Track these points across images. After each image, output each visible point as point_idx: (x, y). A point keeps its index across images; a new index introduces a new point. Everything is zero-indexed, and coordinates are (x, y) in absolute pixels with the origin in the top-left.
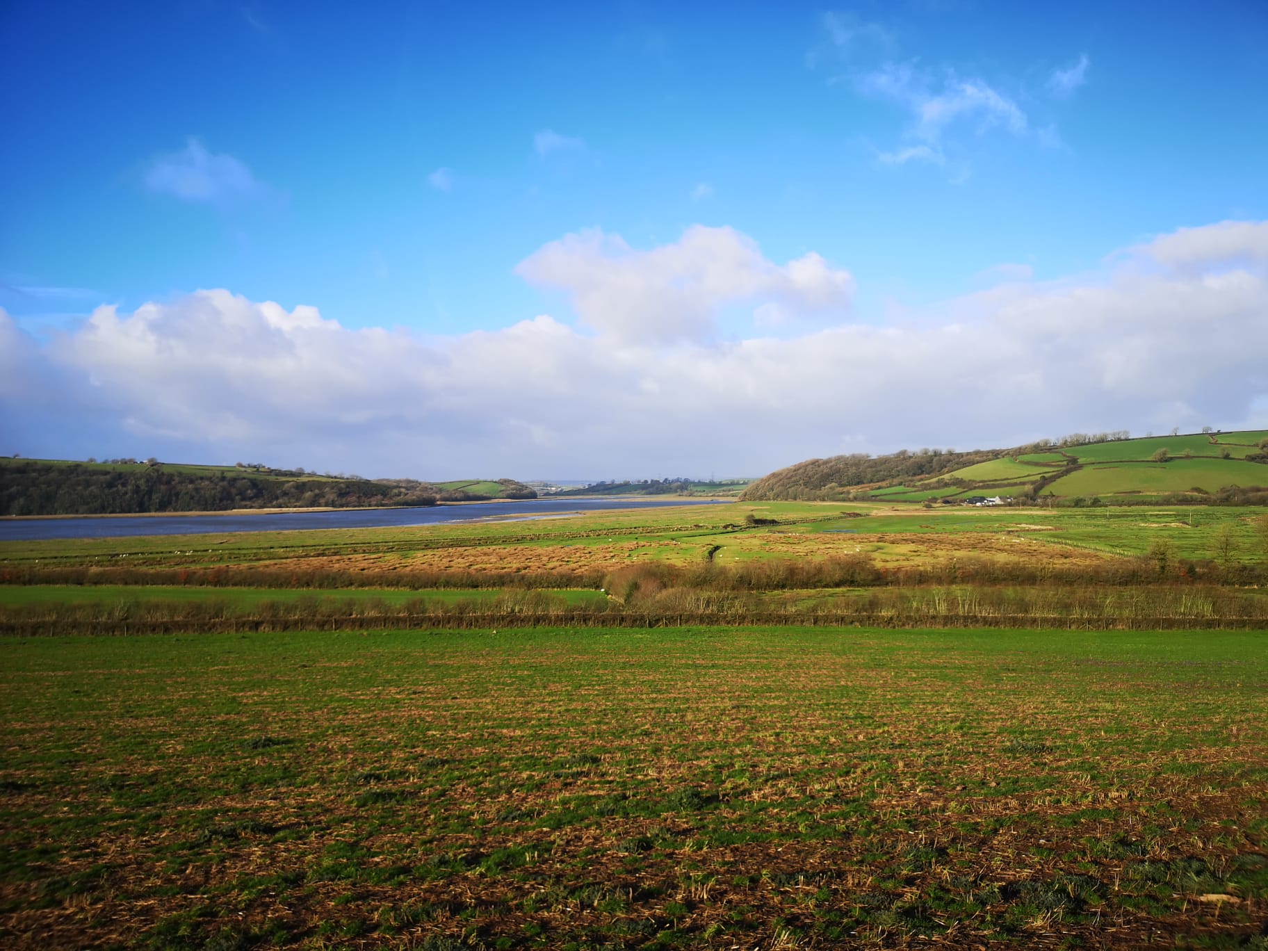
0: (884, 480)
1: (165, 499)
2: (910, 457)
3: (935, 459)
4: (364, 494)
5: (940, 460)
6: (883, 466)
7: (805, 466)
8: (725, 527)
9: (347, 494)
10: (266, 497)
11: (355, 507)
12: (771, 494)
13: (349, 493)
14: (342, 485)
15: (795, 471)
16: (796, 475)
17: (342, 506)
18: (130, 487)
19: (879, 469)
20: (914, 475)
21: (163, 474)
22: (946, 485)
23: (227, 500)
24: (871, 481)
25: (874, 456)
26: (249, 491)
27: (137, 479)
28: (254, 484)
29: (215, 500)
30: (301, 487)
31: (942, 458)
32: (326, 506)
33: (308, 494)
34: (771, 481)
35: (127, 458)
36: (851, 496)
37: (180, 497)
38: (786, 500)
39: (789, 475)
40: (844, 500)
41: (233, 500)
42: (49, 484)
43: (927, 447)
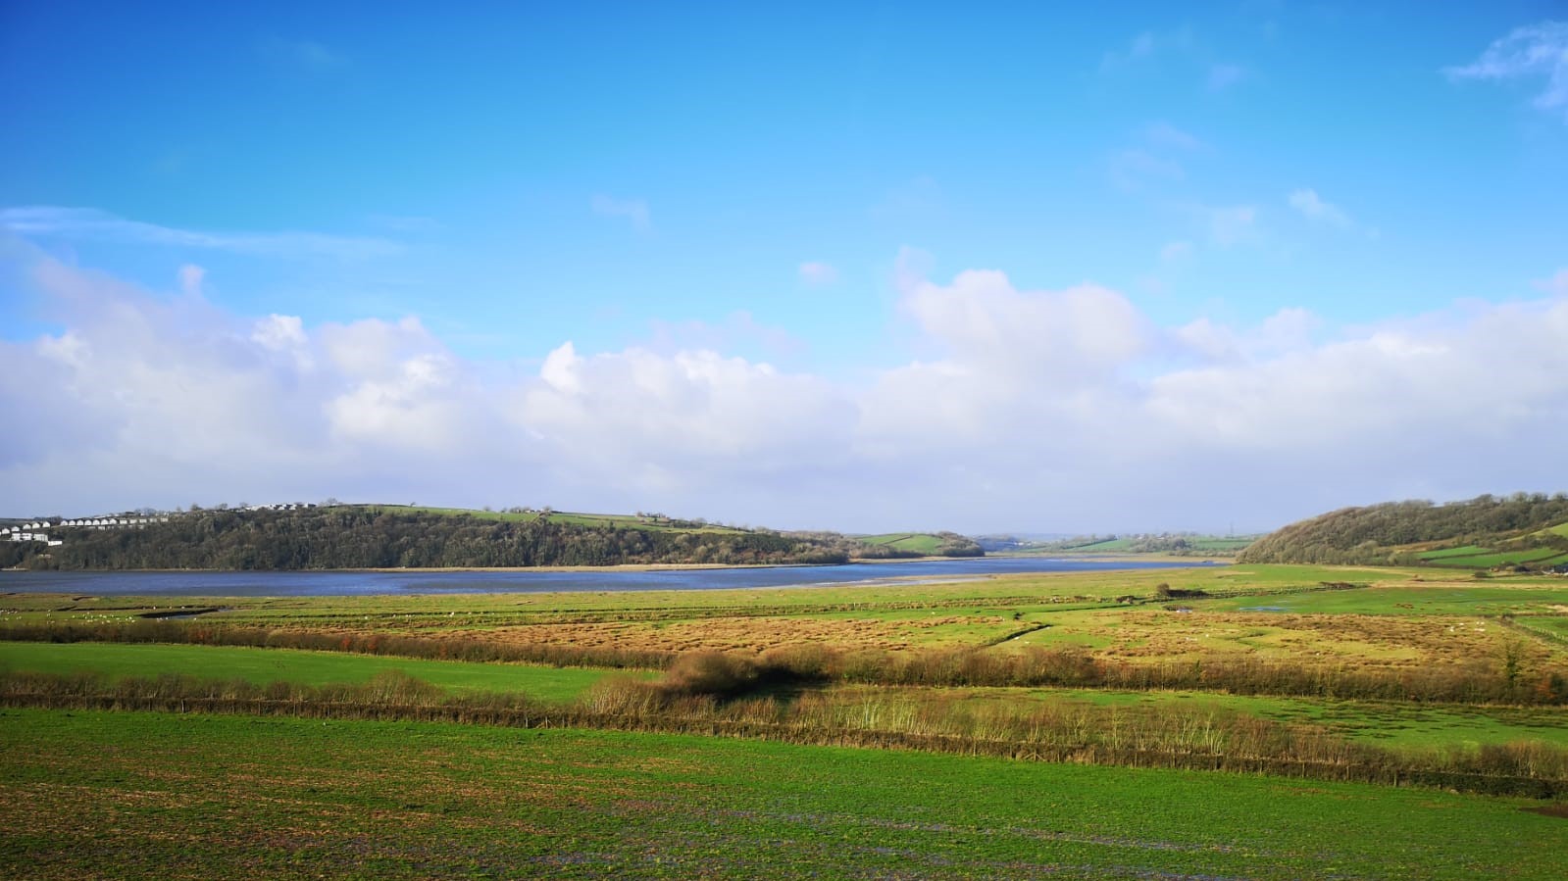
0: (1451, 537)
1: (551, 553)
2: (1495, 505)
3: (1534, 507)
4: (763, 549)
5: (1542, 509)
6: (1452, 518)
7: (1332, 518)
8: (1120, 600)
9: (744, 548)
10: (656, 551)
11: (751, 563)
12: (1279, 555)
13: (747, 547)
14: (740, 539)
15: (1318, 523)
16: (1319, 529)
17: (737, 563)
18: (515, 539)
19: (1445, 521)
20: (1500, 529)
21: (550, 524)
22: (1536, 545)
23: (614, 554)
24: (1431, 538)
25: (1439, 503)
26: (638, 545)
27: (523, 530)
28: (644, 536)
29: (601, 554)
30: (694, 541)
31: (1546, 506)
32: (719, 562)
33: (701, 548)
34: (1282, 537)
35: (522, 506)
36: (1390, 559)
37: (566, 550)
38: (1301, 563)
39: (1308, 530)
40: (1380, 564)
41: (620, 554)
42: (437, 535)
43: (1524, 490)
